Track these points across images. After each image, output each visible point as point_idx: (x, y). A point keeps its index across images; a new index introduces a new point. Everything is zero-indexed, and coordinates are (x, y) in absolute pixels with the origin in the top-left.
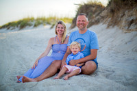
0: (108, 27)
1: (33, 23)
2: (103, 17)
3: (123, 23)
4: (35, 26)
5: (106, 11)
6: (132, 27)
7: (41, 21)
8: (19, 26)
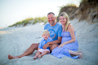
0: (79, 21)
1: (32, 22)
2: (76, 15)
3: (89, 18)
4: (34, 23)
5: (78, 10)
6: (95, 20)
7: (37, 20)
8: (23, 24)
